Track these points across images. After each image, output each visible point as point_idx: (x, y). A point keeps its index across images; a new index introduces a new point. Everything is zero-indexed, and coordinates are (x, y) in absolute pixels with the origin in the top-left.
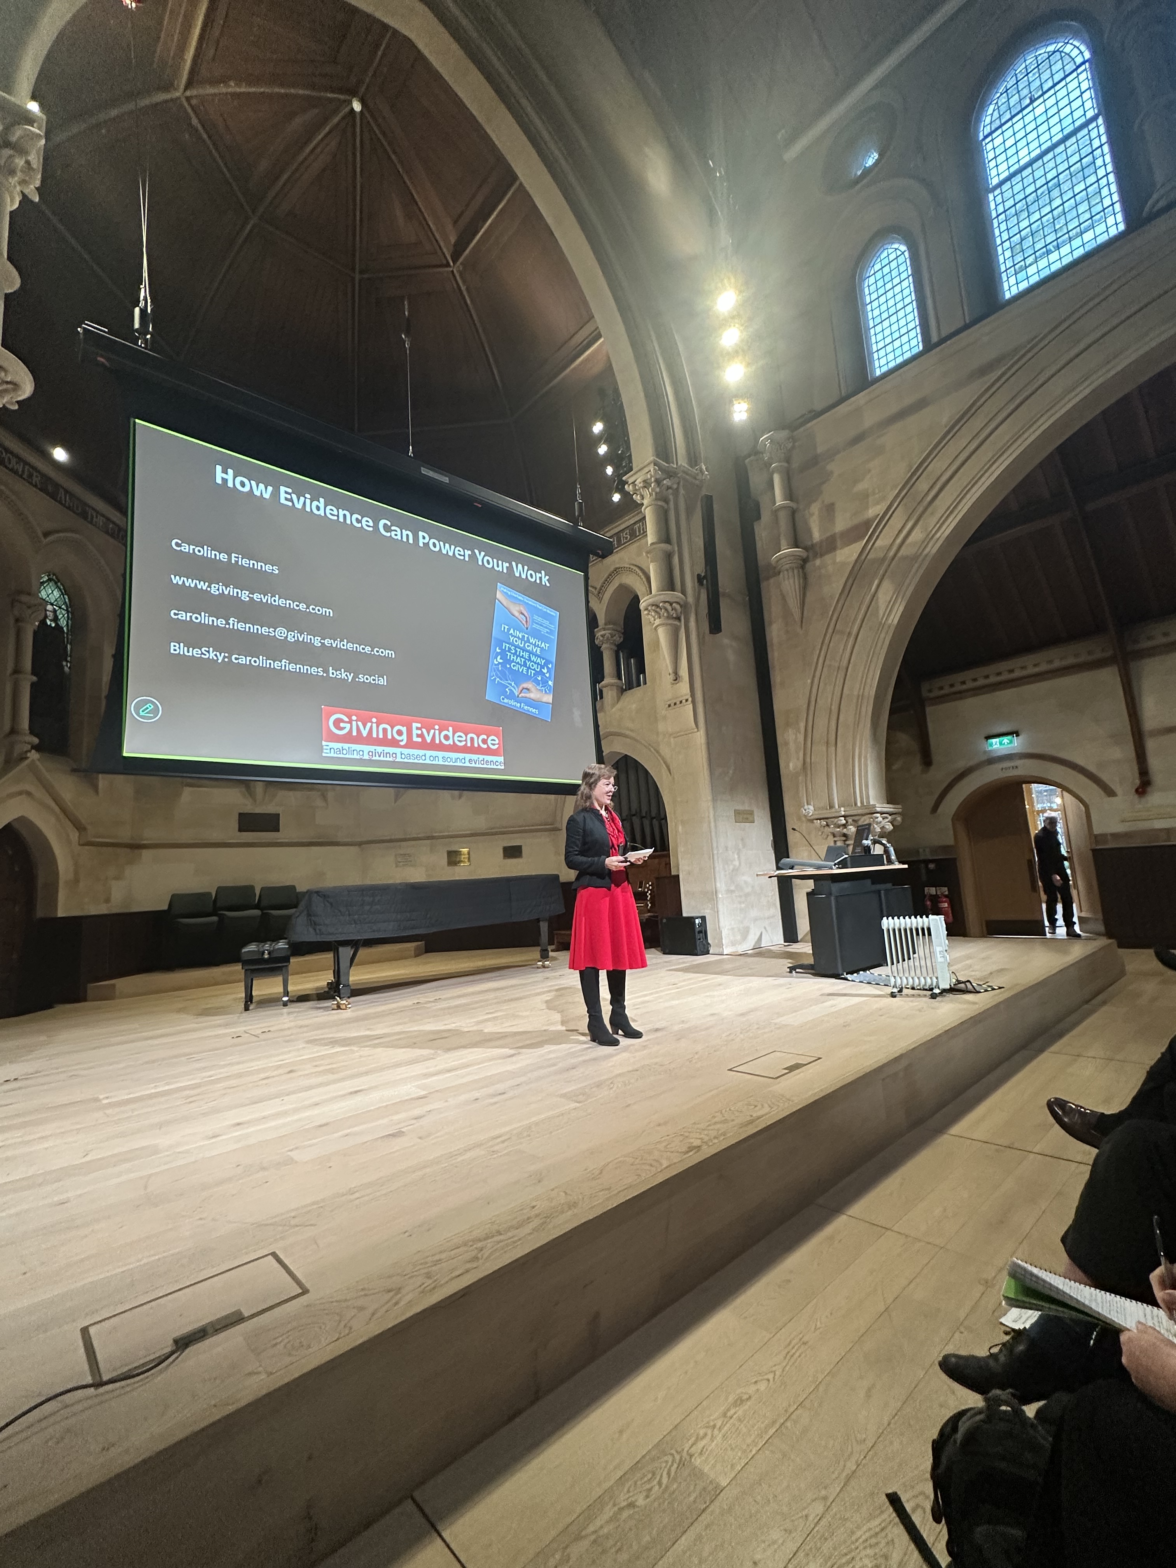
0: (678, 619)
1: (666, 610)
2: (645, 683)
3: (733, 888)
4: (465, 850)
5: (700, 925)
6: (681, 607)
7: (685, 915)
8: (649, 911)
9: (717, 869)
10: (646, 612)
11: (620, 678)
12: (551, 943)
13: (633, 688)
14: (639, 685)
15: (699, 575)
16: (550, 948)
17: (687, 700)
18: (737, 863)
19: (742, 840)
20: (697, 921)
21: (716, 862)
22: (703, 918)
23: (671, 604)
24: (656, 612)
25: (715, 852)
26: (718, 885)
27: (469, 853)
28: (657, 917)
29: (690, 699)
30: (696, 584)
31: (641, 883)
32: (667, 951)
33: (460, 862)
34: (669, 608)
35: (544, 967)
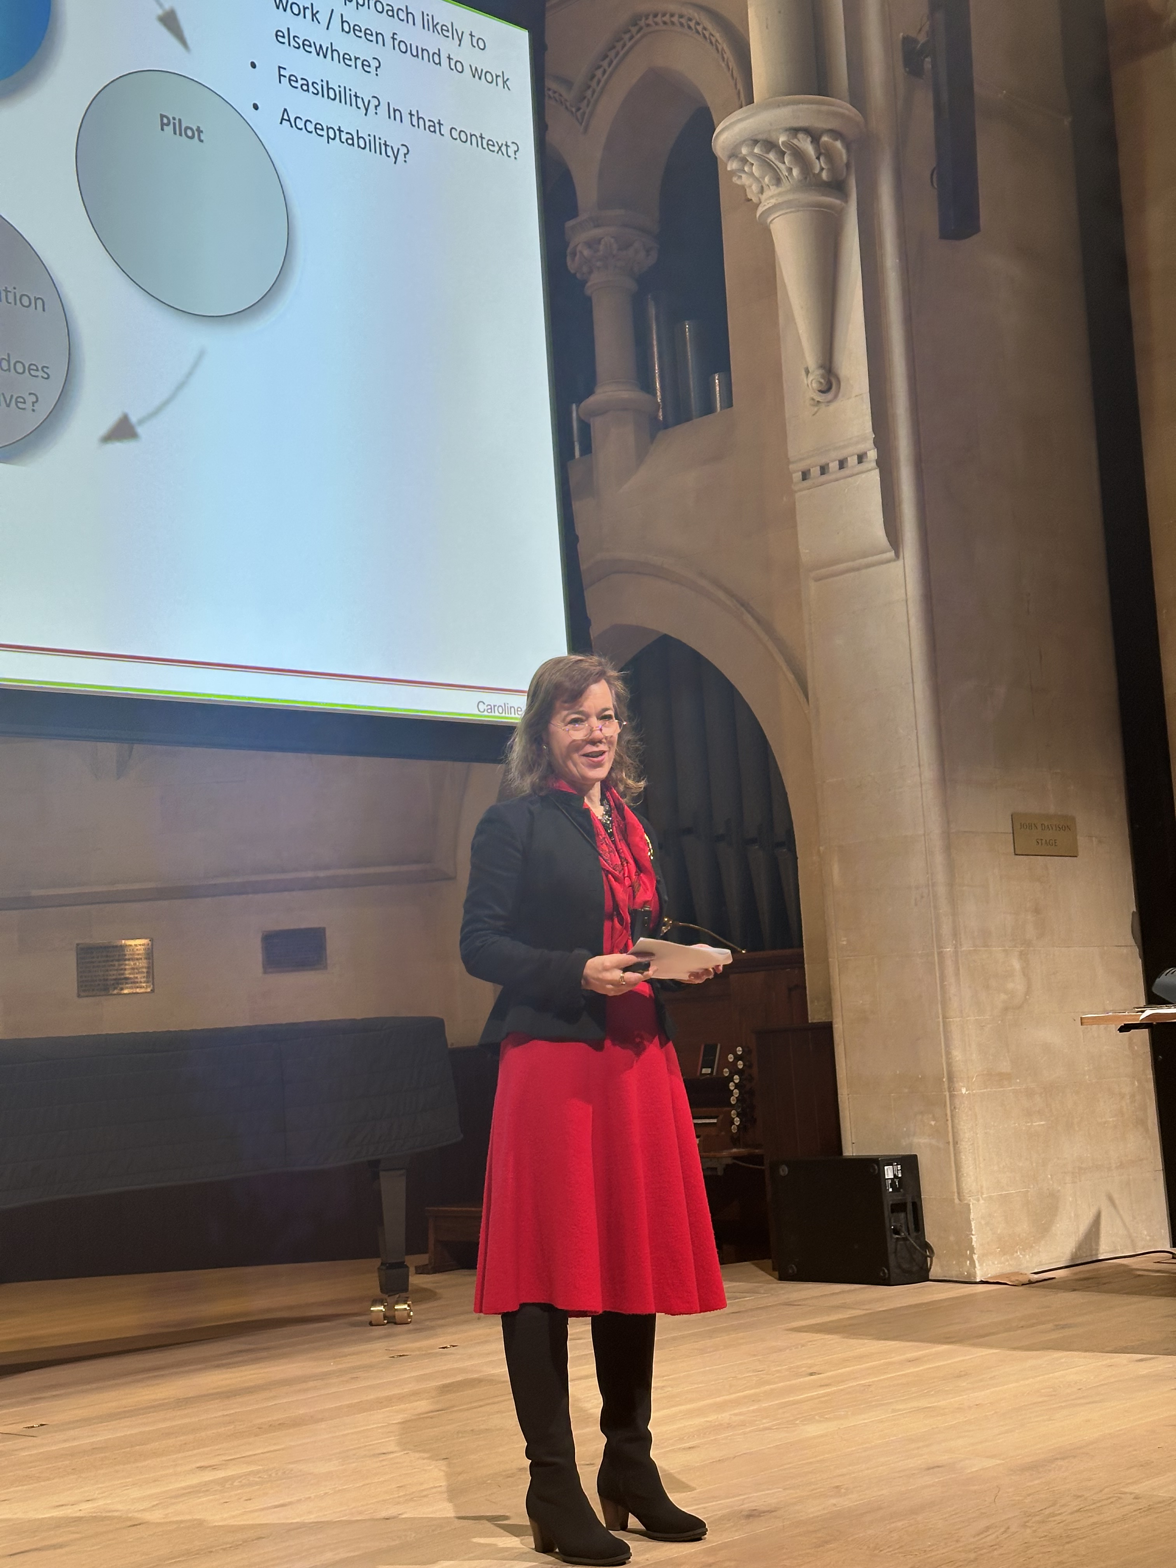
0: (837, 187)
1: (799, 156)
2: (728, 402)
3: (1005, 1066)
4: (138, 944)
5: (899, 1184)
6: (848, 146)
7: (850, 1150)
8: (735, 1141)
9: (954, 1004)
10: (733, 165)
11: (647, 386)
12: (415, 1245)
13: (688, 419)
14: (708, 408)
15: (908, 41)
16: (413, 1261)
17: (861, 458)
18: (1017, 985)
19: (1037, 911)
20: (889, 1172)
21: (951, 979)
22: (909, 1163)
23: (815, 139)
24: (768, 165)
25: (949, 950)
26: (957, 1054)
27: (150, 954)
28: (759, 1160)
29: (873, 454)
30: (900, 70)
31: (710, 1050)
32: (793, 1269)
33: (121, 981)
34: (809, 149)
35: (391, 1320)
